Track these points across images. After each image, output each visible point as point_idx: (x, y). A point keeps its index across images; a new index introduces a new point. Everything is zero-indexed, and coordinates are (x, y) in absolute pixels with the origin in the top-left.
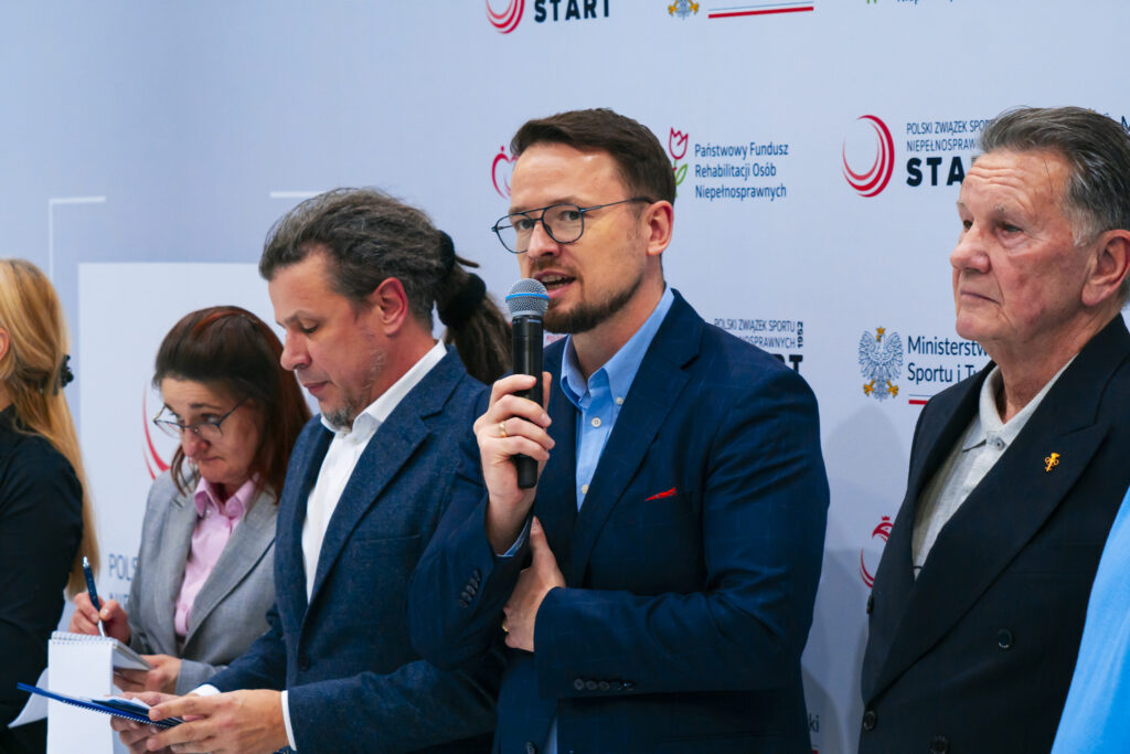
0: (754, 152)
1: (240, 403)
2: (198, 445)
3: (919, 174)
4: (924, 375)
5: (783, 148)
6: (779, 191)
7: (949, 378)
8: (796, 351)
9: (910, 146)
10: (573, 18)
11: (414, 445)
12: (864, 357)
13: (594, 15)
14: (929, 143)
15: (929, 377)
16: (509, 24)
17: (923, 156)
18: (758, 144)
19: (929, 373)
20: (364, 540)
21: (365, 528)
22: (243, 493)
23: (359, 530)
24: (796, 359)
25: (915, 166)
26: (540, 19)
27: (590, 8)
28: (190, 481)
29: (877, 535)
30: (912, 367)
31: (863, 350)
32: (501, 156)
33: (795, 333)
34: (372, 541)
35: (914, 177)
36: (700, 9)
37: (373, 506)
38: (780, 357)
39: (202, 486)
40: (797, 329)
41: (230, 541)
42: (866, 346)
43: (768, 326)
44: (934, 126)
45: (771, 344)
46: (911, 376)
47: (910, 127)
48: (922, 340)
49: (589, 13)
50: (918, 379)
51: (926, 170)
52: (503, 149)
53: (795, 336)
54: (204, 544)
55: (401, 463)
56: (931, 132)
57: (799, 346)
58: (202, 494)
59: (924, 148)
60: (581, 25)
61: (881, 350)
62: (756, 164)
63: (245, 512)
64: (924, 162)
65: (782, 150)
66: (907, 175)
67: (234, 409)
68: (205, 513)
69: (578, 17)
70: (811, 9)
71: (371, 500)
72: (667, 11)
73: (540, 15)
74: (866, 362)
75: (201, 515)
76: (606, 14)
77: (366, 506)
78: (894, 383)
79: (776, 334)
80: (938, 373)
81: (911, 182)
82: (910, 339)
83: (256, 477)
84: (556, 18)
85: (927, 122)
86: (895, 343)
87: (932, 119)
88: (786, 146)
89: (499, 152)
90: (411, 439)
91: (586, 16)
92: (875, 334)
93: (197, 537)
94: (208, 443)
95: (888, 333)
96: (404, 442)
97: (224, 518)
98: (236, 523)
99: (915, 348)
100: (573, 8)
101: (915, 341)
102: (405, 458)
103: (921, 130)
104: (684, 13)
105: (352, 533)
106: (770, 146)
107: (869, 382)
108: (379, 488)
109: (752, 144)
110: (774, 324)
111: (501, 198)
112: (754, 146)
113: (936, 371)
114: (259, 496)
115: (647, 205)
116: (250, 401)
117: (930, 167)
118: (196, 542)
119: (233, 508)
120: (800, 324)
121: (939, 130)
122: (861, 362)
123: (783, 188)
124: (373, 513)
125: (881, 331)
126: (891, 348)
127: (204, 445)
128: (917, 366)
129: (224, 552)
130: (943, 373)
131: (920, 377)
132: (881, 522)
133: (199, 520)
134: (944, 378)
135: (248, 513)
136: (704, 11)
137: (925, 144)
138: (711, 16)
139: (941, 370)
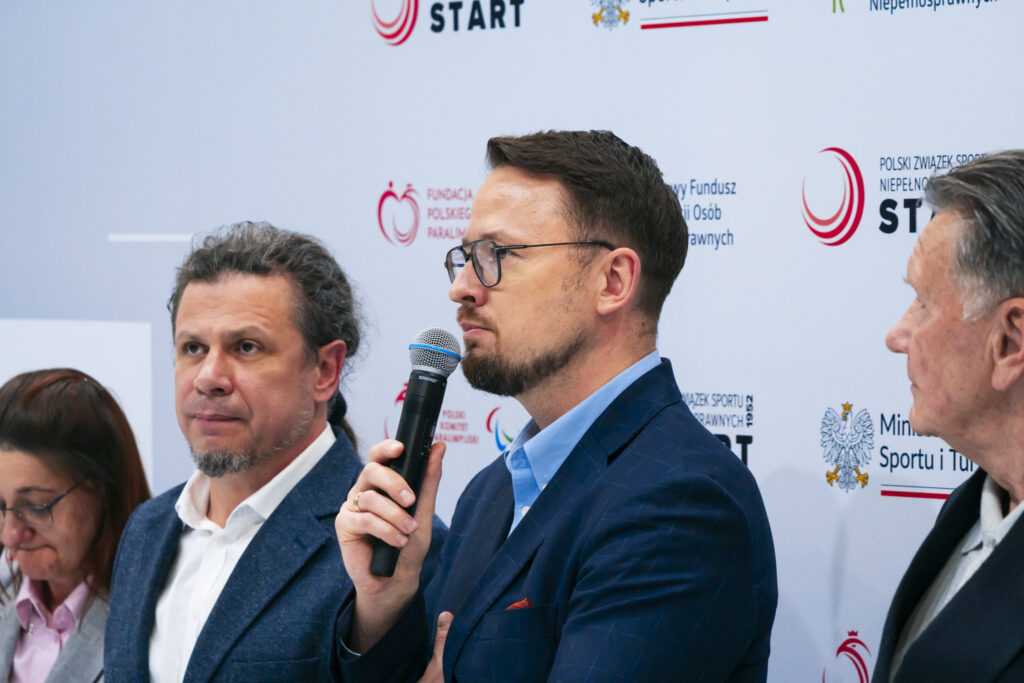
0: (695, 190)
1: (76, 485)
2: (21, 534)
3: (894, 218)
4: (900, 460)
5: (730, 187)
6: (725, 238)
7: (929, 465)
8: (745, 431)
9: (883, 185)
10: (477, 28)
11: (310, 551)
12: (827, 438)
13: (502, 25)
14: (907, 181)
15: (905, 464)
16: (399, 34)
17: (899, 197)
18: (700, 181)
19: (905, 458)
20: (246, 661)
21: (247, 646)
22: (72, 602)
23: (239, 648)
24: (745, 441)
25: (889, 209)
26: (437, 29)
27: (498, 17)
28: (8, 585)
29: (842, 654)
30: (884, 451)
31: (826, 430)
32: (388, 194)
33: (744, 408)
34: (255, 663)
35: (888, 223)
36: (630, 18)
37: (257, 620)
38: (725, 439)
39: (25, 593)
40: (745, 404)
41: (60, 658)
42: (828, 425)
43: (710, 399)
44: (914, 161)
45: (715, 422)
46: (884, 461)
47: (883, 162)
48: (897, 419)
49: (497, 22)
50: (892, 466)
51: (902, 213)
52: (391, 185)
53: (743, 412)
54: (28, 664)
55: (292, 571)
56: (909, 168)
57: (749, 424)
58: (26, 602)
59: (901, 187)
60: (488, 35)
61: (848, 431)
62: (697, 206)
63: (77, 622)
64: (901, 204)
65: (729, 189)
66: (880, 220)
67: (69, 491)
68: (28, 626)
69: (483, 27)
70: (765, 19)
71: (255, 614)
72: (591, 21)
73: (437, 23)
74: (830, 445)
75: (25, 627)
76: (517, 23)
77: (247, 621)
78: (863, 471)
79: (720, 410)
80: (916, 459)
81: (884, 228)
82: (883, 417)
83: (90, 578)
84: (456, 28)
85: (904, 155)
86: (865, 422)
87: (910, 152)
88: (734, 184)
89: (387, 188)
90: (305, 542)
91: (493, 26)
92: (840, 411)
93: (21, 654)
94: (33, 532)
95: (855, 410)
96: (295, 546)
97: (53, 632)
98: (66, 638)
99: (888, 429)
100: (477, 16)
101: (888, 420)
102: (299, 566)
103: (897, 165)
104: (611, 23)
105: (228, 653)
106: (715, 184)
107: (832, 469)
108: (265, 599)
109: (693, 181)
110: (718, 399)
111: (388, 244)
112: (694, 184)
113: (913, 456)
114: (91, 604)
115: (604, 251)
116: (89, 483)
117: (908, 210)
118: (18, 662)
119: (62, 619)
120: (750, 398)
121: (919, 166)
122: (823, 444)
123: (729, 235)
124: (256, 630)
125: (847, 408)
126: (860, 428)
127: (28, 534)
128: (892, 450)
129: (52, 671)
130: (923, 458)
131: (894, 463)
132: (848, 637)
133: (22, 633)
134: (923, 464)
135: (80, 624)
136: (636, 21)
137: (901, 182)
138: (644, 27)
139: (920, 455)
